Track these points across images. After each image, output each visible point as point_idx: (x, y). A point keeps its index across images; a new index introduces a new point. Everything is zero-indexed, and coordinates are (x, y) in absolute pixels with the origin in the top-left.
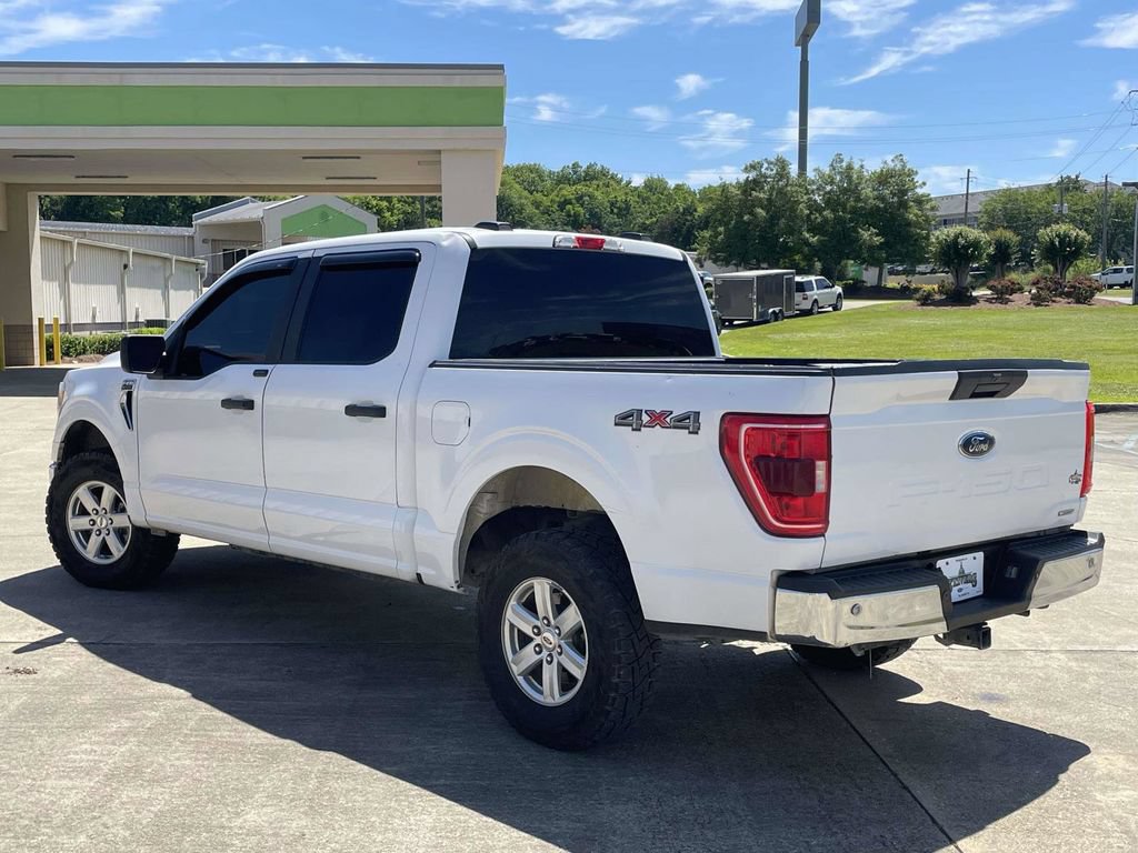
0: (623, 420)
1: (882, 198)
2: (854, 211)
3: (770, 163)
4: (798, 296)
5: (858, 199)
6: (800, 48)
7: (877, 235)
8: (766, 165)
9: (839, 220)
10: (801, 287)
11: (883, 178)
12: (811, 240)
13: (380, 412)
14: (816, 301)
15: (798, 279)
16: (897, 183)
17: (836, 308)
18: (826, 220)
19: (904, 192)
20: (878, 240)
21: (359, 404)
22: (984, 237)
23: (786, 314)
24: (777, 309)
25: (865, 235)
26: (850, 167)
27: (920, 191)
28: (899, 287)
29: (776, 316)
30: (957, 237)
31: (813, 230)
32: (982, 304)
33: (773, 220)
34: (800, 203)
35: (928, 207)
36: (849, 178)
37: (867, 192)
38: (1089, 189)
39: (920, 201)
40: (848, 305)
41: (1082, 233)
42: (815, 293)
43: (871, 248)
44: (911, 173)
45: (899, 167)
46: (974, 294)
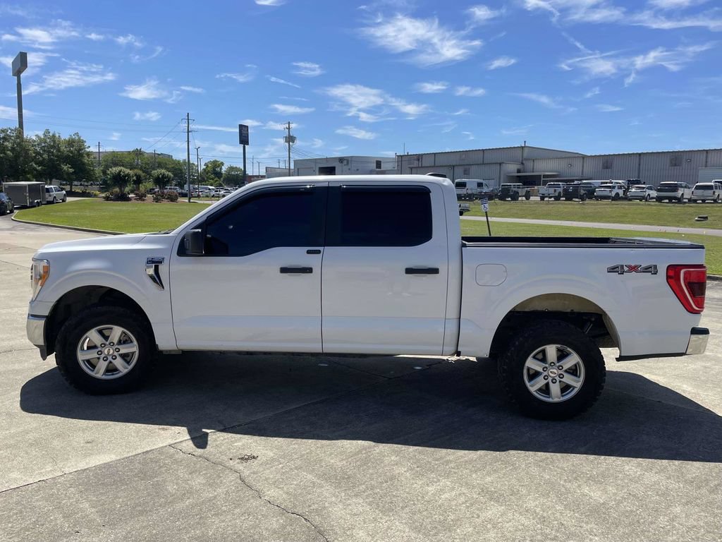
0: (612, 270)
1: (72, 152)
2: (57, 156)
3: (12, 130)
4: (47, 194)
5: (59, 150)
6: (16, 78)
7: (70, 168)
8: (9, 131)
9: (50, 160)
10: (48, 190)
11: (71, 143)
12: (38, 168)
13: (435, 271)
14: (55, 197)
15: (46, 187)
16: (76, 145)
17: (64, 201)
18: (44, 159)
19: (80, 150)
20: (71, 170)
21: (414, 268)
22: (131, 172)
23: (43, 203)
24: (39, 201)
25: (65, 168)
26: (54, 136)
27: (88, 150)
28: (81, 192)
29: (38, 204)
30: (120, 171)
31: (39, 163)
32: (133, 201)
33: (17, 157)
34: (29, 150)
35: (92, 157)
36: (54, 141)
37: (63, 148)
38: (146, 156)
39: (89, 154)
40: (69, 199)
41: (170, 174)
42: (54, 193)
43: (68, 174)
44: (84, 142)
45: (77, 138)
46: (130, 196)
